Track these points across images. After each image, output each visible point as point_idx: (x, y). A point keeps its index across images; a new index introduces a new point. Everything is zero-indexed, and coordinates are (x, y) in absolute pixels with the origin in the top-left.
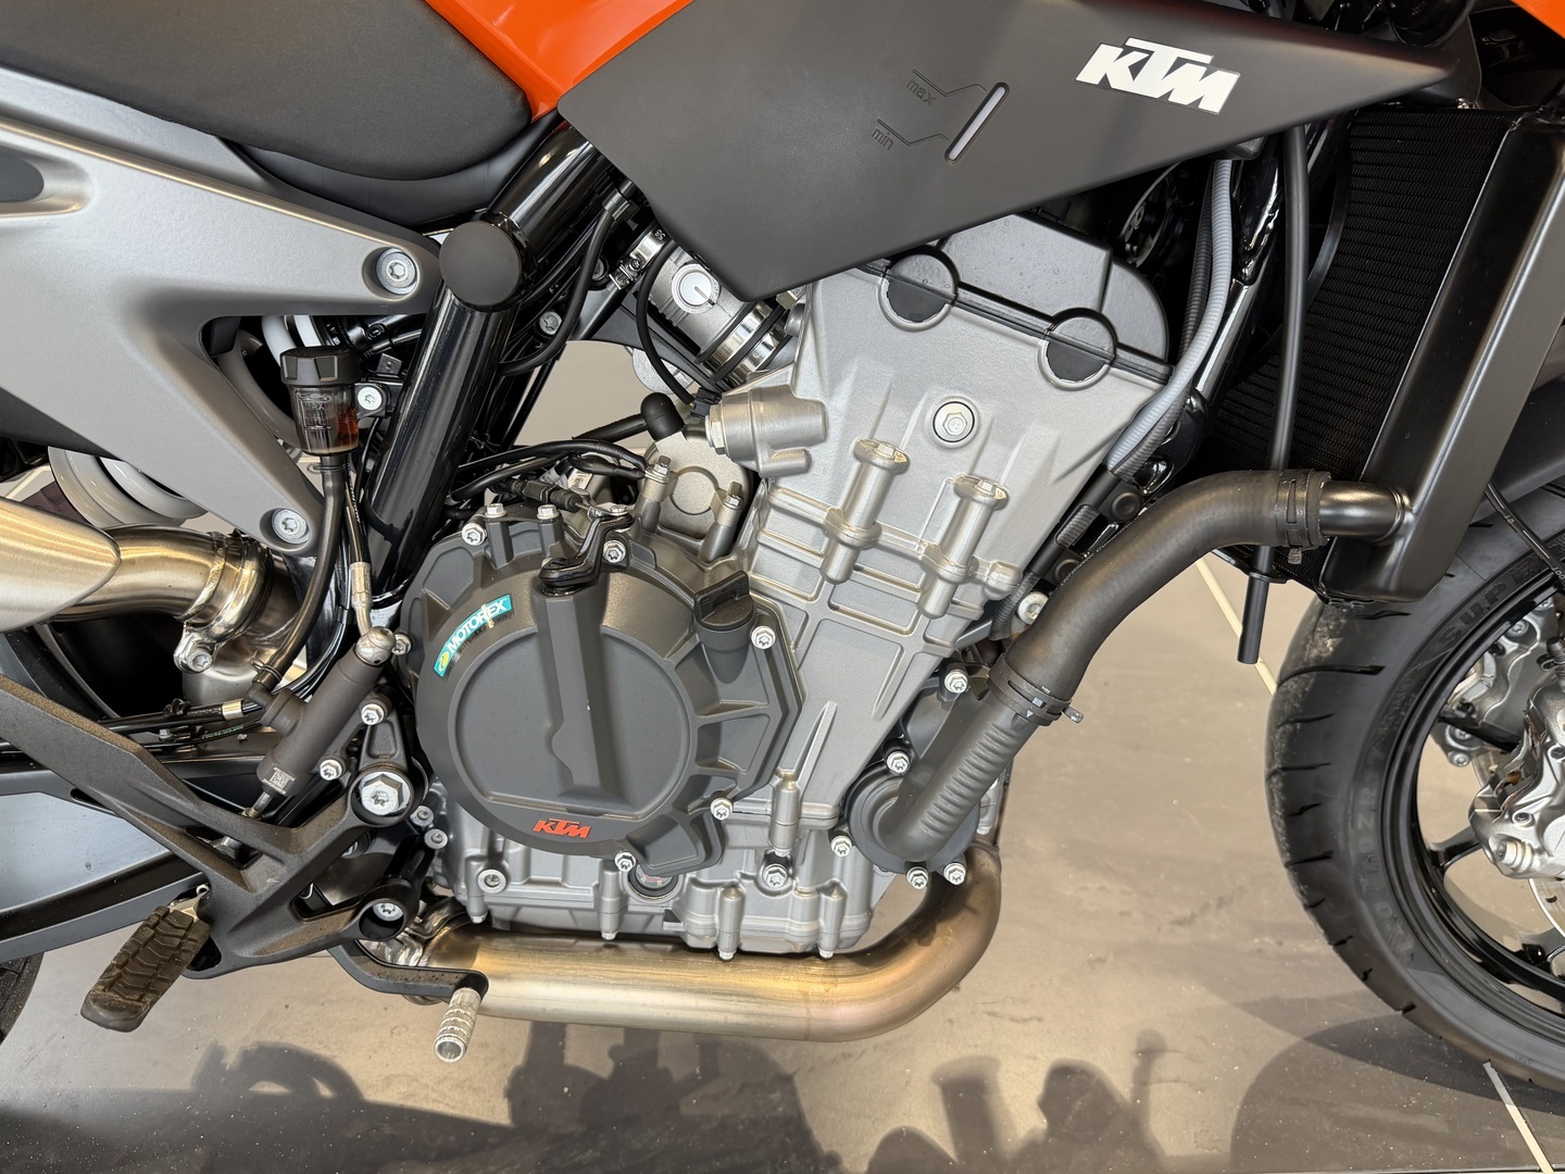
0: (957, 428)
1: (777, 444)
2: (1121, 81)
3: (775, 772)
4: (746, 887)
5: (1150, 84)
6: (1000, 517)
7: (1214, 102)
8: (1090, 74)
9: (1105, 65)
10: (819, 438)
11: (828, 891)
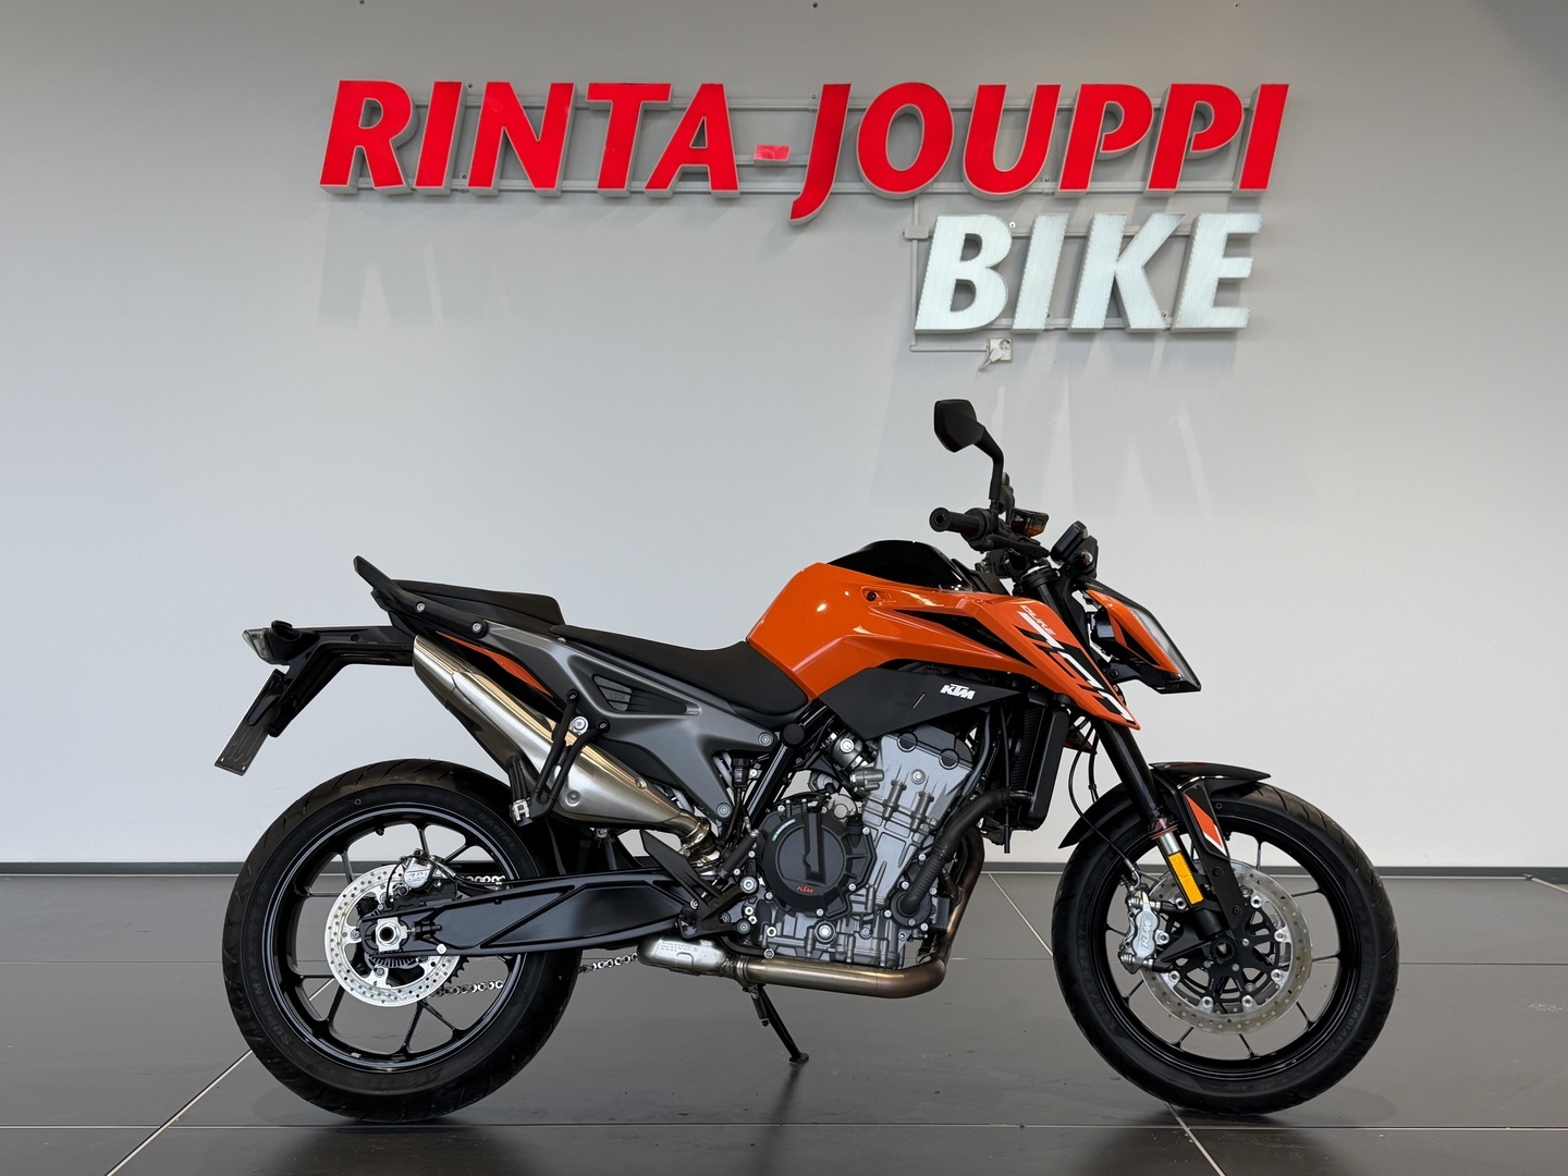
0: (919, 777)
1: (869, 781)
2: (950, 692)
3: (867, 883)
4: (857, 935)
5: (956, 693)
6: (932, 804)
7: (970, 697)
8: (943, 691)
9: (946, 689)
10: (882, 780)
11: (884, 939)
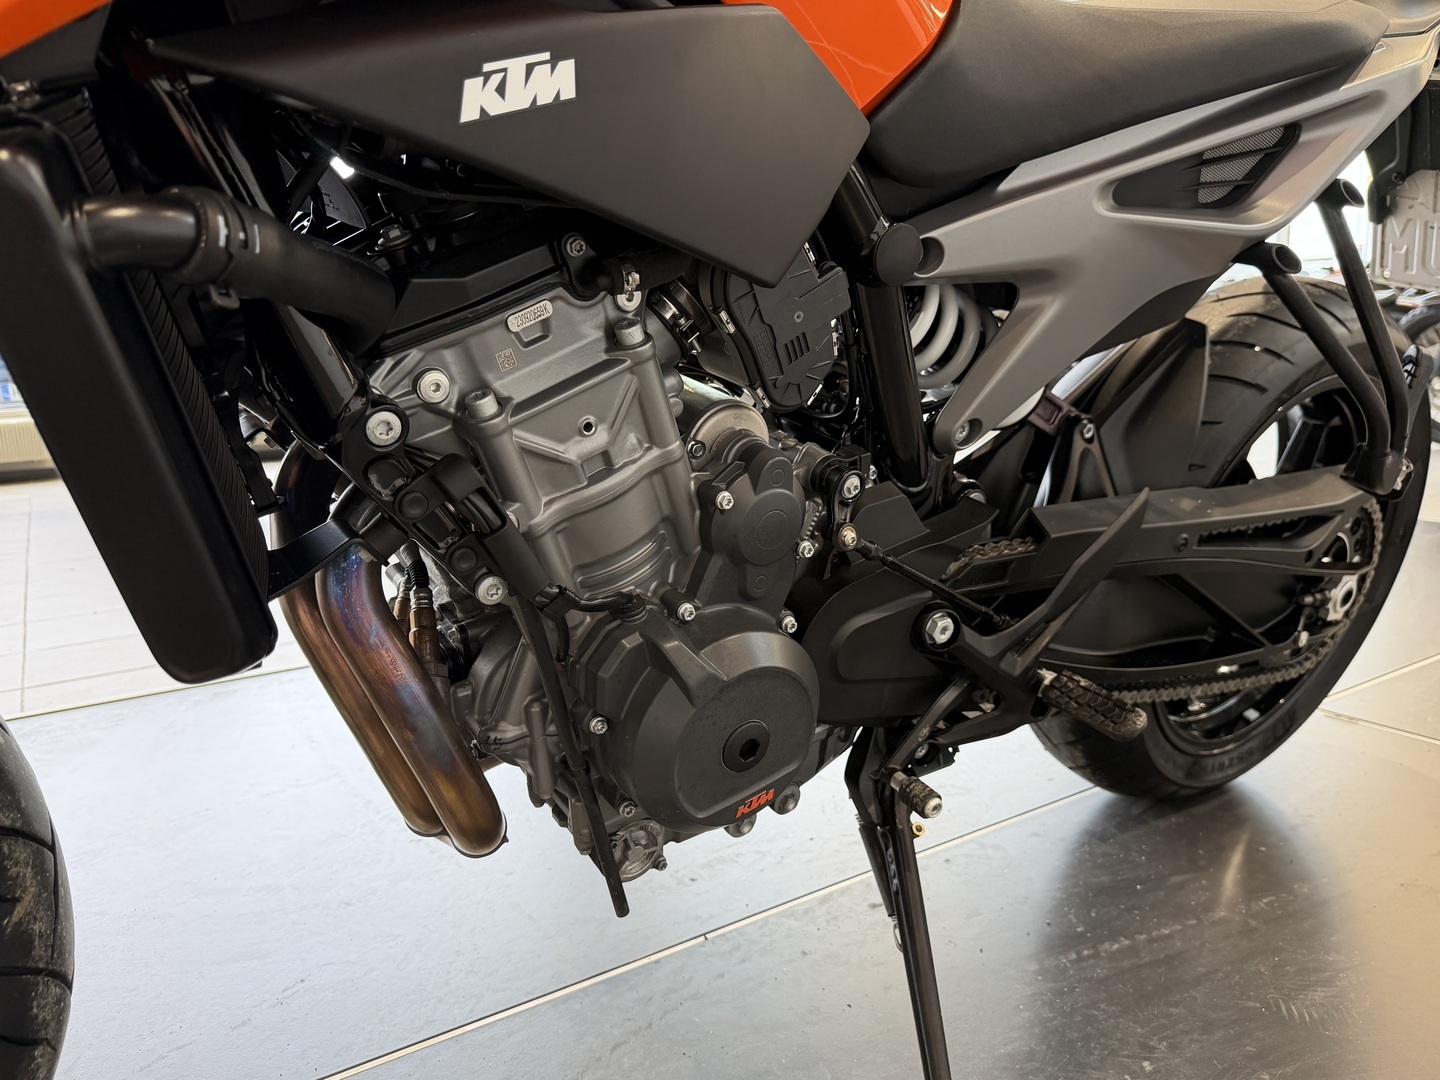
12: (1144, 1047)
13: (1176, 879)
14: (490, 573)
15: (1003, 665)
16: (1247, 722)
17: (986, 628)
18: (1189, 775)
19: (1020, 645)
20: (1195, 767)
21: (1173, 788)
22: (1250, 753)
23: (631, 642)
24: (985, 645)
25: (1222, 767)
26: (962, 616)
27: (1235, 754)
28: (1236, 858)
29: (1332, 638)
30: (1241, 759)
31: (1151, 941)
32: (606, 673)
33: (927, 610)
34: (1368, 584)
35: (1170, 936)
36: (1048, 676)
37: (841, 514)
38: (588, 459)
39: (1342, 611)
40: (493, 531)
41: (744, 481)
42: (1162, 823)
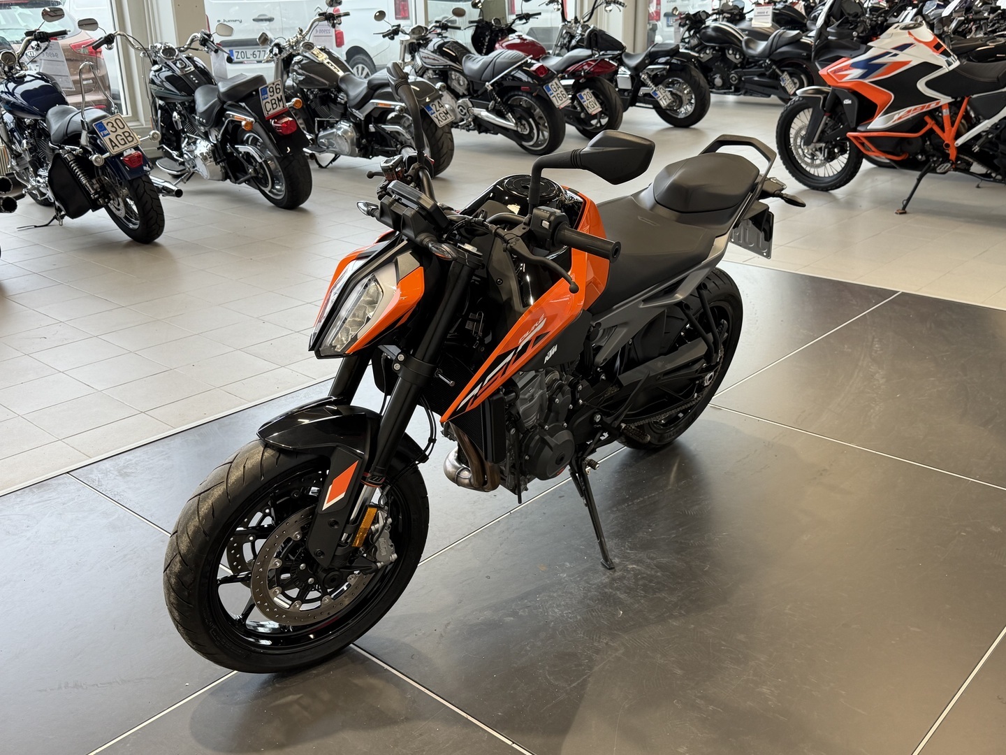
12: (649, 526)
13: (656, 478)
14: (513, 427)
15: (613, 425)
16: (679, 418)
17: (608, 415)
18: (659, 441)
19: (616, 419)
20: (661, 438)
21: (654, 446)
22: (680, 429)
23: (537, 437)
24: (608, 420)
25: (670, 436)
26: (603, 414)
27: (675, 431)
28: (675, 469)
29: (706, 391)
30: (677, 432)
31: (649, 498)
32: (532, 445)
33: (595, 414)
34: (717, 373)
35: (654, 496)
36: (623, 425)
37: (578, 396)
38: (529, 397)
39: (709, 383)
40: (518, 420)
41: (560, 395)
42: (650, 458)
